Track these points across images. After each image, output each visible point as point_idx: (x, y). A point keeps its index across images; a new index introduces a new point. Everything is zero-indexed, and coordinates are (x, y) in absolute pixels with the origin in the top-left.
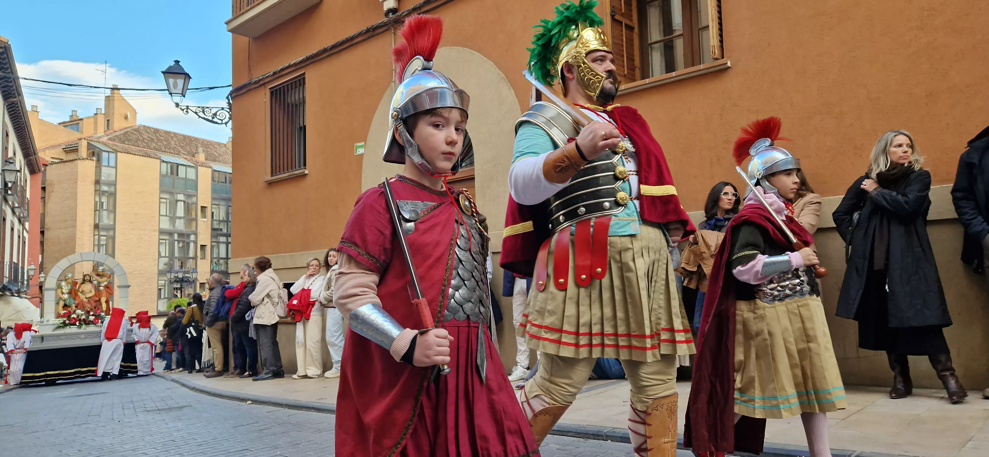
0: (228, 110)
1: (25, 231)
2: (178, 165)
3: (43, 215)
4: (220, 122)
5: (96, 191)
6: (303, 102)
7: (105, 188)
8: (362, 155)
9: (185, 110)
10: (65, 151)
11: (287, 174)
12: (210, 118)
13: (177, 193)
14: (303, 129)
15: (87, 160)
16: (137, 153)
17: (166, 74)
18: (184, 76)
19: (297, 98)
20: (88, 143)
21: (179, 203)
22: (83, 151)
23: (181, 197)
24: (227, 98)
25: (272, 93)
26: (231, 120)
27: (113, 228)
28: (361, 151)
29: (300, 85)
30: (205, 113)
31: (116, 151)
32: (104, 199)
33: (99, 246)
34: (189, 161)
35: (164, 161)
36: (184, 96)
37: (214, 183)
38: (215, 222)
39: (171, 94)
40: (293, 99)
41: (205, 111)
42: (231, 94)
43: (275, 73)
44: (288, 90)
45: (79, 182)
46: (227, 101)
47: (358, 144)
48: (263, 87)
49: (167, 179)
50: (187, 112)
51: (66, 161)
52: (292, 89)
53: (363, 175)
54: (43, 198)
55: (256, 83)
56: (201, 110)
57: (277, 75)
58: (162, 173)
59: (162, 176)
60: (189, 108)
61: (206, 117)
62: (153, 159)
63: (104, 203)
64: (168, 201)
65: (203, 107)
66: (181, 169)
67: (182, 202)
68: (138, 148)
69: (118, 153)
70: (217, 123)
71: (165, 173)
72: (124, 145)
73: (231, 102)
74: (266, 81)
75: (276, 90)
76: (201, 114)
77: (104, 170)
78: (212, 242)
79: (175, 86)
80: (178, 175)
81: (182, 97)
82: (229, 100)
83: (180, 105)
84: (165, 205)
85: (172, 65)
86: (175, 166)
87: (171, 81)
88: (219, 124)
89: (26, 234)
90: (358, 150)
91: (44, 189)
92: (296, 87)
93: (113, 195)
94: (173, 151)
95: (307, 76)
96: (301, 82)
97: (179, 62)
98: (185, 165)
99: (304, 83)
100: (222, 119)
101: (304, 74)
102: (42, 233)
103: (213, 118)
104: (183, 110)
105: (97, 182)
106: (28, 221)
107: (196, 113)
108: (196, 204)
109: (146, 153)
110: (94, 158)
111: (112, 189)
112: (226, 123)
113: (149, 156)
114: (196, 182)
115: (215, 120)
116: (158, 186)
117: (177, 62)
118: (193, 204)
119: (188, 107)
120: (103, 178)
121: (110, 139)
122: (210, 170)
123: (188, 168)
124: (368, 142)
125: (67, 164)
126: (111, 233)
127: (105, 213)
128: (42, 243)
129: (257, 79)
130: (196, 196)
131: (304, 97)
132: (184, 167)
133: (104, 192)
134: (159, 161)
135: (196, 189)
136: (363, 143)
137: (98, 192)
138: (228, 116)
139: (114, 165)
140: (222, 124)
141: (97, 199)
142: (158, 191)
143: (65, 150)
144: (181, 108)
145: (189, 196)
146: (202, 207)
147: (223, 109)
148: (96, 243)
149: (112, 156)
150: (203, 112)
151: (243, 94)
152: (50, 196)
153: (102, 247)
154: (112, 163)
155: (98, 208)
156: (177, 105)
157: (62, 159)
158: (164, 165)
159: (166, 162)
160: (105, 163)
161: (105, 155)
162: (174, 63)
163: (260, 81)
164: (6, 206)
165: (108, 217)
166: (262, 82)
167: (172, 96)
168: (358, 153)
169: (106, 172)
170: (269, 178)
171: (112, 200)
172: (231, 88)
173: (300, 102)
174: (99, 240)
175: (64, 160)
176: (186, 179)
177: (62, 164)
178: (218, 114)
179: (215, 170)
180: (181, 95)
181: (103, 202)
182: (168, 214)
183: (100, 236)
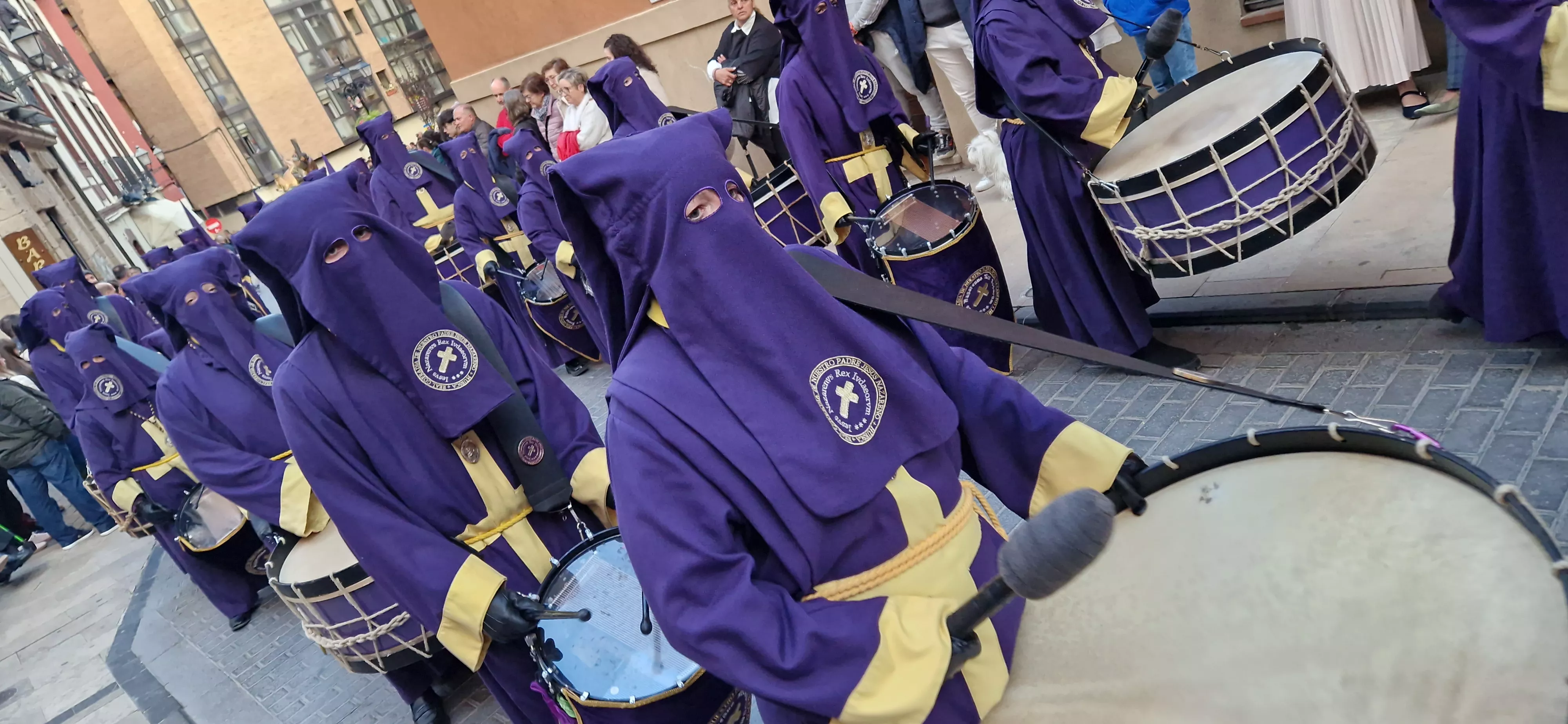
1: (89, 95)
3: (93, 55)
54: (75, 27)
63: (165, 1)
89: (94, 99)
91: (66, 12)
102: (111, 82)
106: (84, 81)
126: (206, 46)
128: (121, 99)
148: (196, 69)
152: (82, 20)
153: (207, 74)
155: (163, 13)
164: (43, 76)
165: (186, 22)
183: (194, 56)
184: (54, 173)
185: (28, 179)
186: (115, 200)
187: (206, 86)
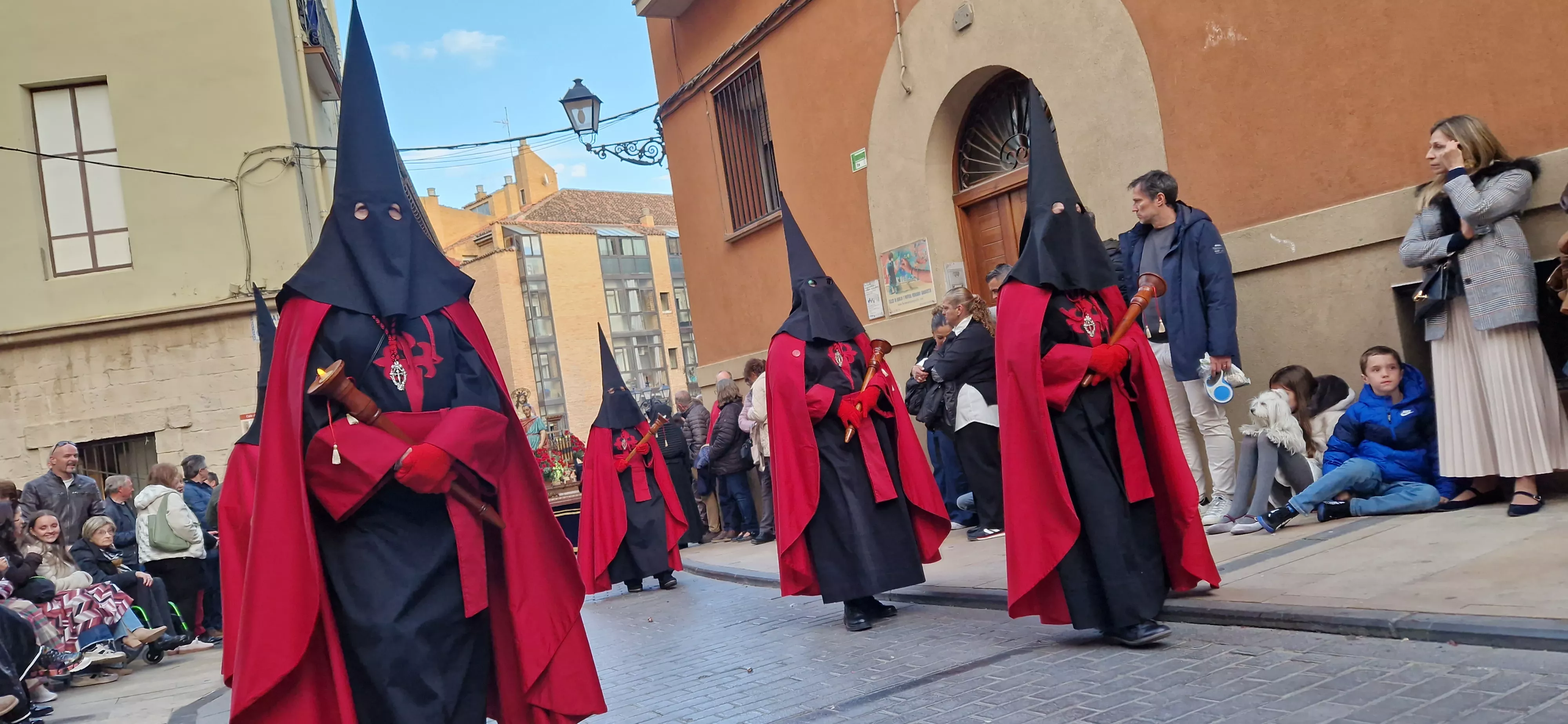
0: (660, 140)
2: (620, 238)
4: (651, 161)
5: (523, 293)
6: (763, 104)
7: (534, 287)
8: (865, 170)
9: (602, 152)
10: (478, 244)
11: (756, 224)
12: (637, 158)
13: (626, 280)
14: (769, 147)
15: (505, 252)
16: (565, 231)
17: (567, 104)
18: (591, 100)
19: (753, 99)
20: (502, 227)
21: (630, 293)
22: (499, 241)
23: (631, 284)
24: (656, 121)
25: (716, 99)
26: (665, 156)
27: (552, 341)
28: (862, 163)
29: (754, 78)
30: (629, 151)
31: (538, 234)
32: (535, 304)
33: (540, 368)
34: (634, 230)
35: (601, 237)
36: (596, 132)
37: (671, 256)
38: (682, 313)
39: (578, 132)
40: (748, 103)
41: (628, 147)
42: (658, 114)
43: (715, 66)
44: (738, 90)
45: (500, 284)
46: (656, 126)
47: (856, 154)
48: (701, 93)
49: (609, 261)
50: (604, 154)
51: (481, 258)
52: (743, 86)
53: (871, 204)
55: (690, 88)
56: (623, 149)
57: (718, 67)
58: (601, 254)
59: (601, 257)
60: (606, 148)
61: (631, 158)
62: (587, 235)
63: (537, 308)
64: (616, 292)
65: (624, 144)
66: (626, 244)
67: (635, 291)
68: (566, 223)
69: (542, 235)
70: (647, 164)
71: (605, 253)
72: (547, 222)
73: (662, 126)
74: (705, 81)
75: (721, 93)
76: (623, 154)
77: (528, 261)
78: (682, 343)
79: (582, 119)
80: (622, 253)
81: (594, 134)
82: (658, 124)
83: (592, 146)
84: (613, 298)
85: (572, 87)
86: (617, 240)
87: (575, 112)
88: (650, 164)
90: (857, 162)
92: (749, 82)
93: (545, 294)
94: (610, 220)
95: (762, 59)
96: (754, 71)
97: (581, 80)
98: (630, 237)
99: (760, 73)
100: (653, 155)
101: (757, 56)
103: (640, 157)
104: (597, 153)
105: (523, 280)
107: (616, 154)
108: (653, 290)
109: (577, 229)
110: (514, 248)
111: (543, 287)
112: (660, 161)
113: (581, 233)
114: (647, 258)
115: (644, 159)
116: (599, 272)
117: (578, 82)
118: (648, 291)
119: (603, 148)
120: (529, 273)
121: (528, 217)
122: (663, 238)
123: (634, 241)
124: (871, 147)
125: (482, 260)
126: (552, 348)
127: (540, 322)
129: (692, 82)
130: (652, 279)
131: (763, 96)
132: (629, 240)
133: (533, 293)
134: (595, 237)
135: (650, 269)
136: (863, 150)
137: (526, 295)
138: (660, 149)
139: (540, 254)
140: (654, 163)
141: (527, 305)
142: (601, 280)
143: (477, 242)
144: (595, 152)
145: (641, 281)
146: (661, 294)
147: (651, 140)
148: (536, 365)
149: (535, 240)
150: (626, 150)
151: (676, 110)
153: (544, 369)
154: (537, 251)
155: (530, 316)
156: (589, 147)
157: (476, 256)
158: (602, 241)
159: (605, 237)
160: (527, 252)
161: (525, 241)
162: (574, 83)
163: (695, 83)
165: (545, 328)
166: (698, 86)
167: (579, 135)
168: (858, 168)
169: (531, 264)
170: (731, 234)
171: (544, 302)
172: (658, 106)
173: (759, 105)
174: (539, 360)
175: (478, 257)
176: (633, 257)
177: (477, 262)
178: (646, 149)
179: (670, 238)
180: (591, 131)
181: (535, 307)
182: (619, 311)
183: (539, 354)
187: (538, 379)
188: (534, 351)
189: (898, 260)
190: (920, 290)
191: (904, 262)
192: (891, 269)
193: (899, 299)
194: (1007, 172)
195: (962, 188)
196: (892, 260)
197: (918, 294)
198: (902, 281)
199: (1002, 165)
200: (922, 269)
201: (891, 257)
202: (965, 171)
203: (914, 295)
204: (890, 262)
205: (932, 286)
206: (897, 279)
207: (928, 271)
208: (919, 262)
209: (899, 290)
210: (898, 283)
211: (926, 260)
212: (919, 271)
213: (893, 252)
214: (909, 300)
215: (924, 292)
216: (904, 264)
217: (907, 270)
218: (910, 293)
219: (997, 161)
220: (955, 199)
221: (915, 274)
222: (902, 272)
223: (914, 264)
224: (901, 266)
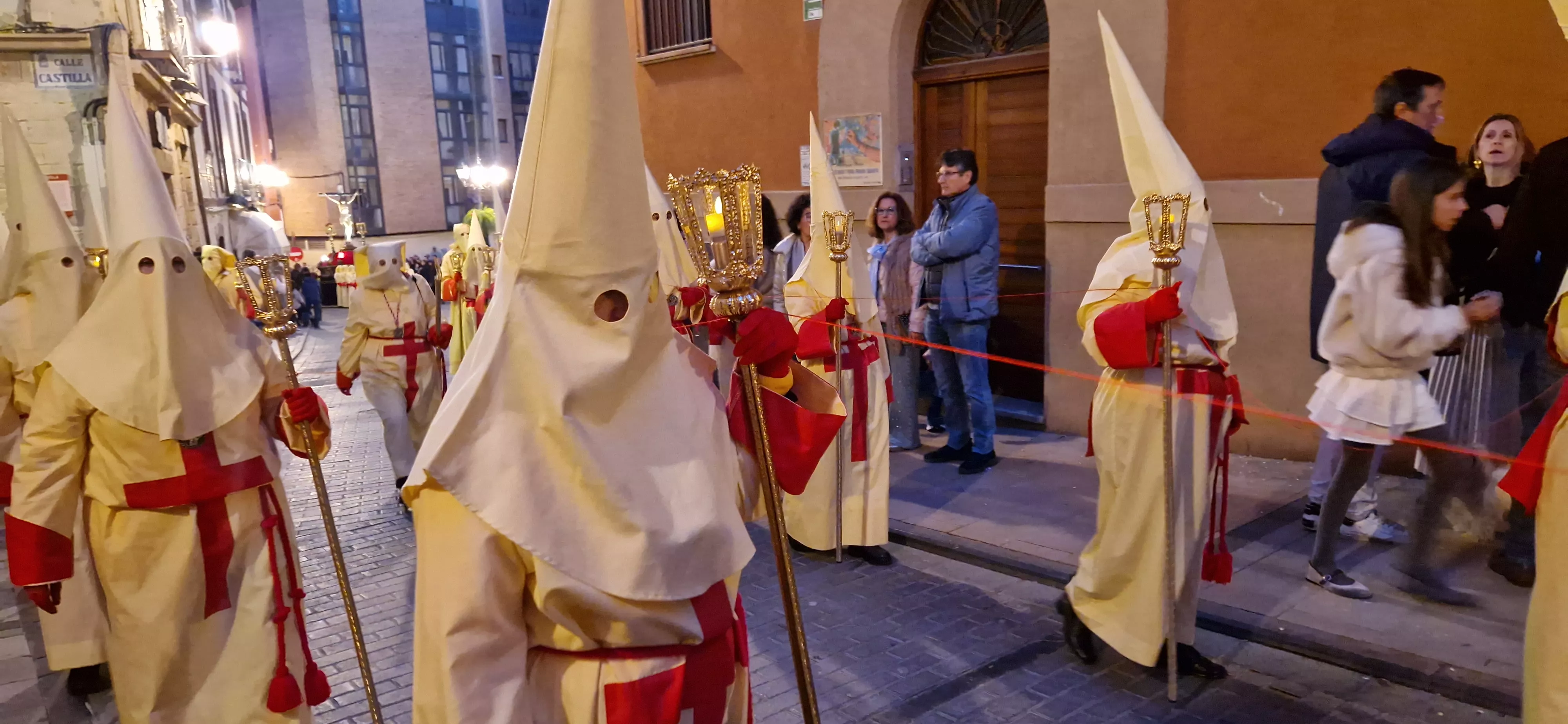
1: (243, 104)
5: (333, 32)
7: (346, 27)
8: (817, 22)
11: (678, 52)
13: (454, 34)
21: (459, 50)
23: (460, 40)
27: (365, 92)
28: (816, 14)
32: (347, 46)
37: (508, 15)
38: (515, 81)
45: (307, 20)
49: (436, 10)
53: (821, 62)
59: (428, 5)
63: (348, 52)
64: (442, 47)
67: (462, 49)
78: (514, 114)
80: (451, 2)
84: (438, 53)
90: (810, 11)
93: (359, 38)
102: (266, 101)
105: (334, 17)
108: (484, 51)
111: (357, 28)
114: (479, 14)
116: (423, 22)
118: (479, 51)
120: (341, 11)
126: (365, 100)
127: (351, 70)
128: (268, 117)
130: (481, 37)
133: (345, 34)
135: (481, 26)
137: (336, 35)
141: (338, 47)
142: (425, 32)
145: (470, 38)
146: (493, 56)
148: (346, 118)
153: (354, 125)
155: (341, 62)
165: (357, 75)
168: (810, 18)
170: (645, 56)
171: (358, 46)
174: (349, 112)
176: (463, 10)
181: (346, 51)
182: (444, 70)
183: (350, 107)
184: (183, 148)
185: (160, 140)
186: (222, 196)
187: (348, 135)
188: (344, 102)
189: (845, 130)
190: (865, 167)
191: (852, 134)
192: (835, 137)
193: (841, 172)
194: (979, 58)
195: (924, 64)
196: (838, 128)
197: (862, 171)
198: (847, 155)
199: (974, 50)
200: (872, 145)
201: (837, 124)
202: (930, 46)
203: (859, 171)
204: (834, 129)
205: (880, 166)
206: (841, 150)
207: (877, 149)
208: (868, 138)
209: (841, 162)
210: (841, 156)
211: (878, 137)
212: (867, 147)
213: (840, 120)
214: (852, 175)
215: (870, 171)
216: (851, 136)
217: (854, 143)
218: (855, 168)
219: (969, 43)
220: (916, 74)
221: (862, 149)
222: (847, 143)
223: (863, 139)
224: (847, 137)
